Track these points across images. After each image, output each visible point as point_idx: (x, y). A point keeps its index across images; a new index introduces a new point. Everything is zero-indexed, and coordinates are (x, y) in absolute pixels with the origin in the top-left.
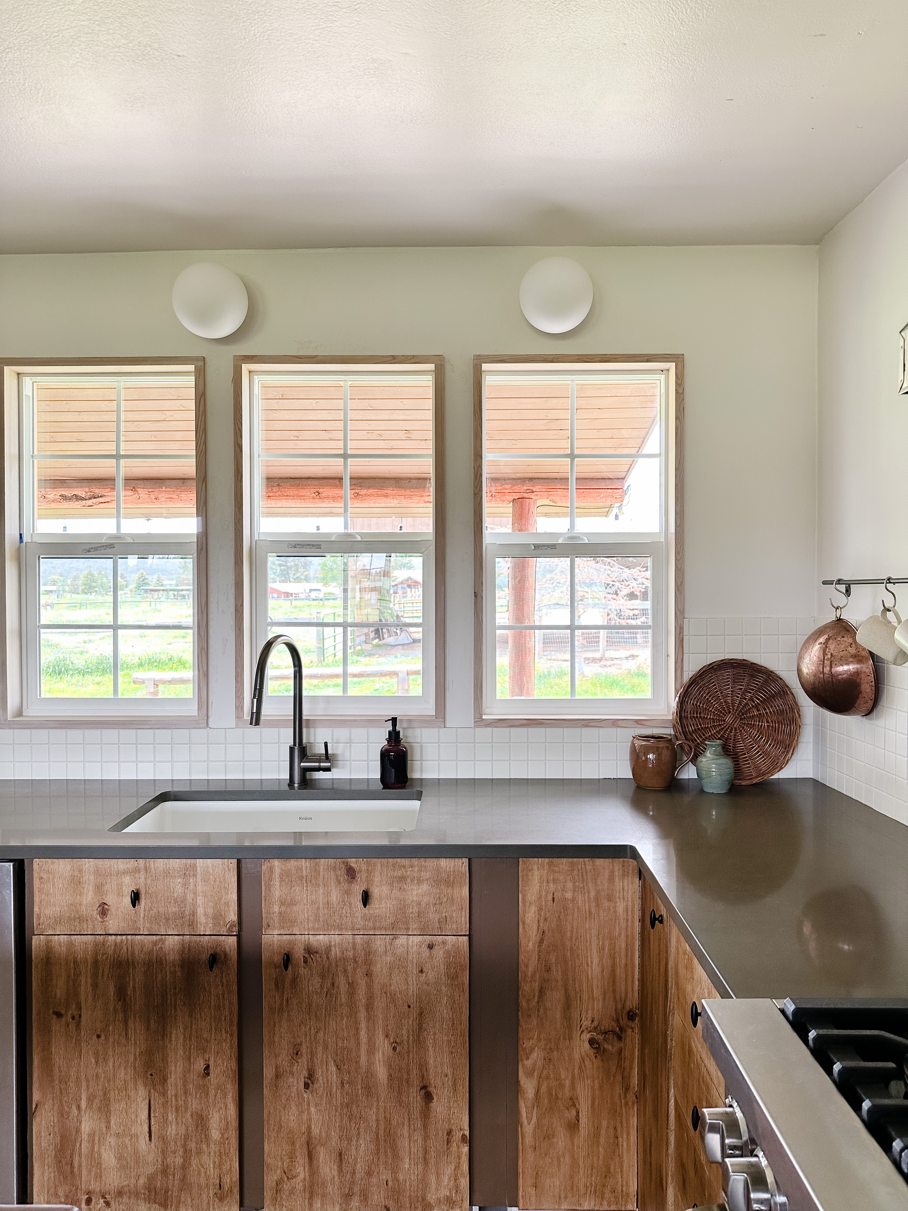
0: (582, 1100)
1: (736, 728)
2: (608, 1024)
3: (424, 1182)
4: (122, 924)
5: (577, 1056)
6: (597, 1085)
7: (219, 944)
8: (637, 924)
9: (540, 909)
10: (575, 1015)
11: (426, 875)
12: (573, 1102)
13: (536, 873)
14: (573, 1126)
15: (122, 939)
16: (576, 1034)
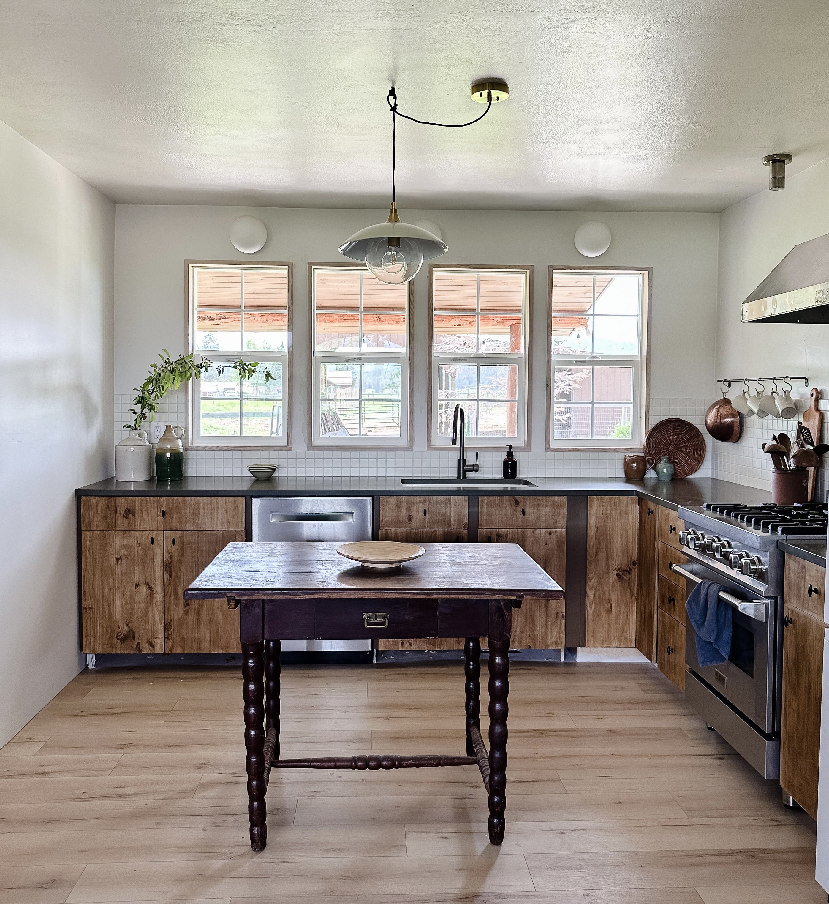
0: (613, 600)
1: (674, 453)
2: (624, 567)
3: (546, 635)
4: (418, 524)
5: (611, 581)
6: (619, 594)
7: (460, 532)
8: (638, 524)
9: (597, 517)
10: (611, 563)
11: (548, 503)
12: (609, 601)
13: (595, 502)
14: (609, 611)
15: (418, 531)
16: (611, 572)
